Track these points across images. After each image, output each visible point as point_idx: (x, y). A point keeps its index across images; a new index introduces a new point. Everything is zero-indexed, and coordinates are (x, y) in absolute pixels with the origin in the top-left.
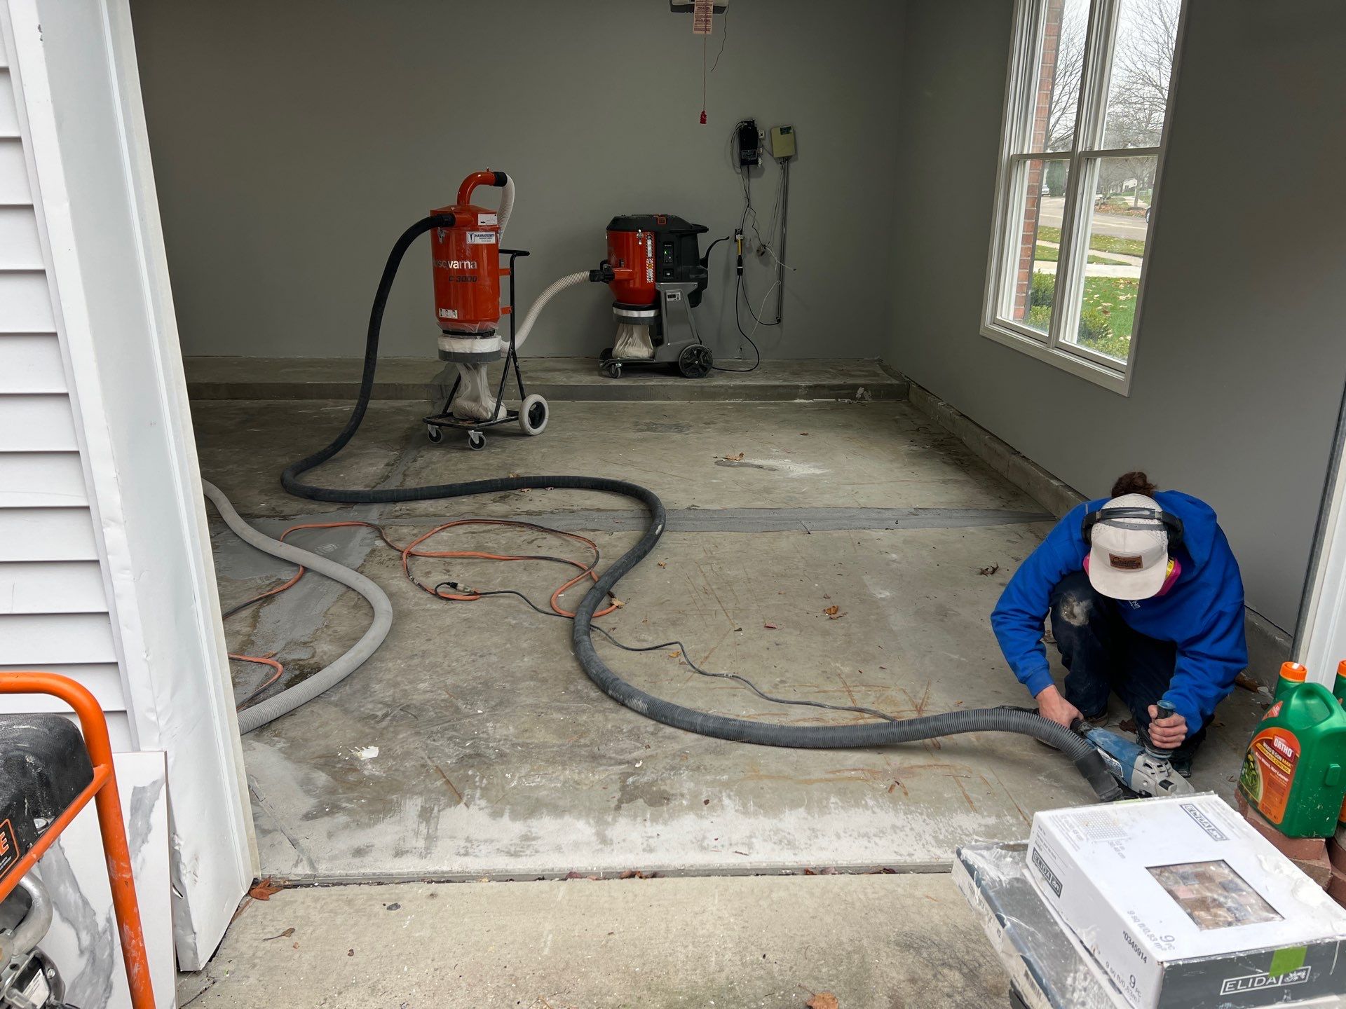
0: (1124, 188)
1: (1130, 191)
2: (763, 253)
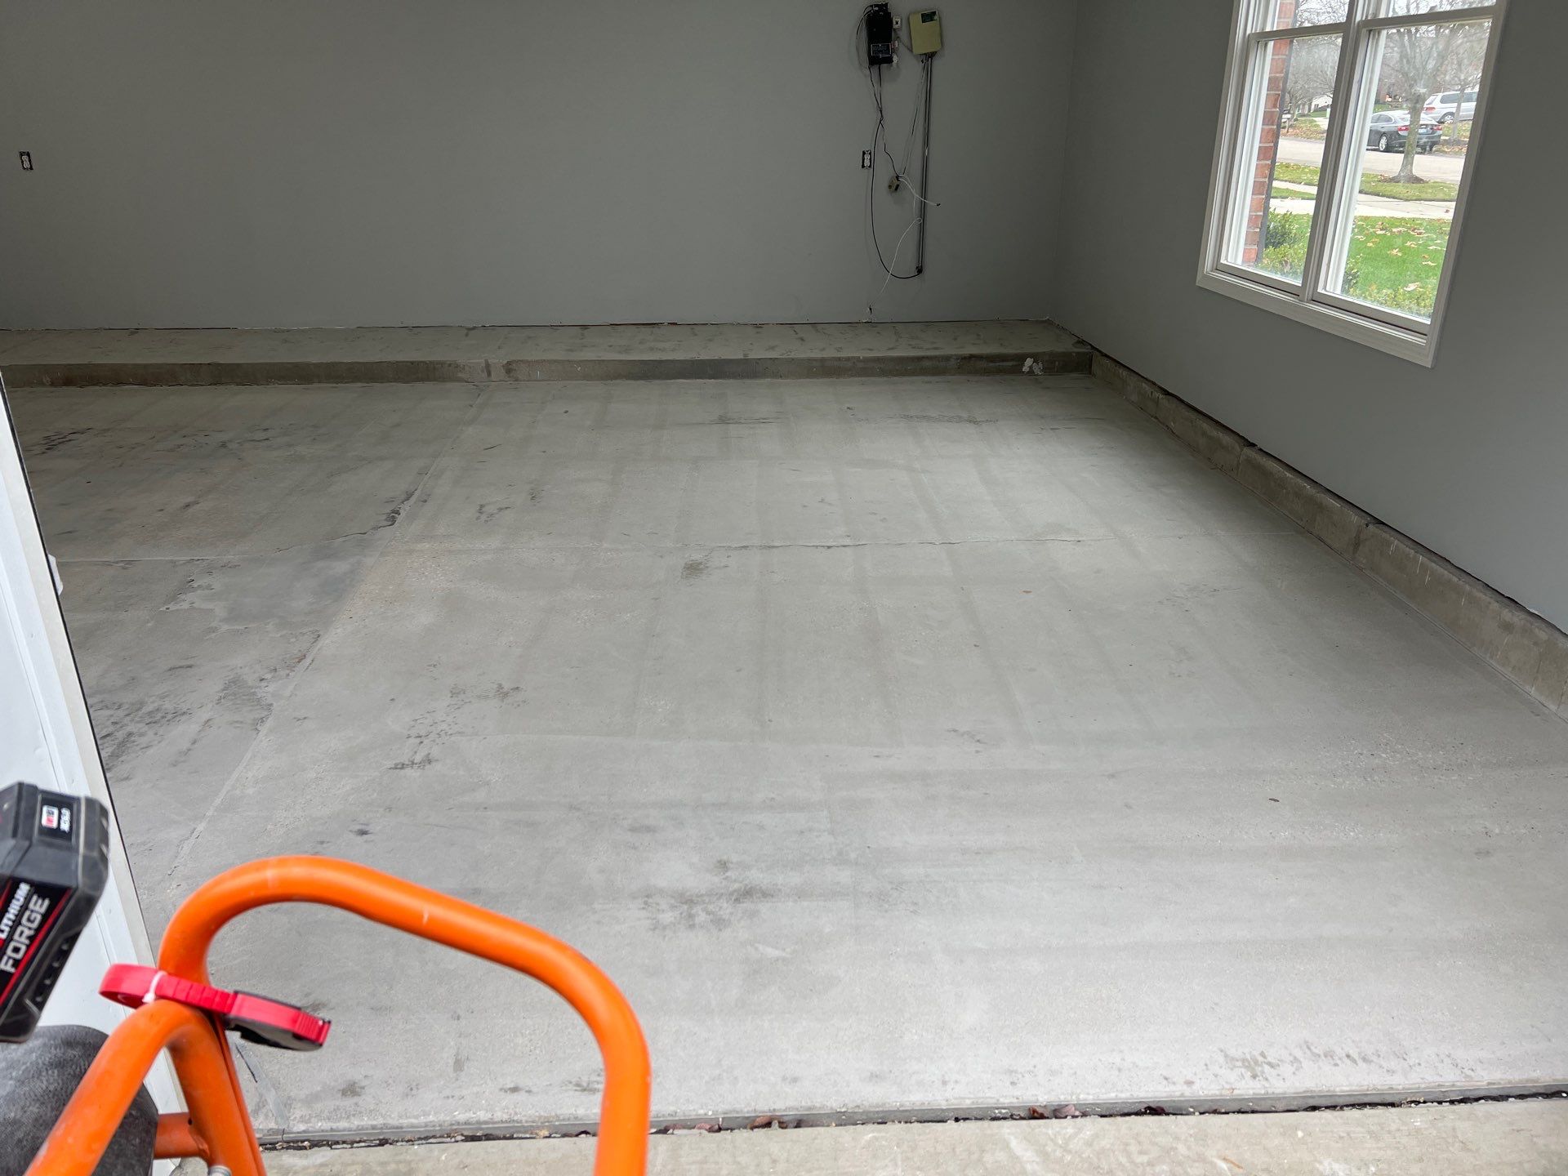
0: (1313, 107)
2: (898, 186)
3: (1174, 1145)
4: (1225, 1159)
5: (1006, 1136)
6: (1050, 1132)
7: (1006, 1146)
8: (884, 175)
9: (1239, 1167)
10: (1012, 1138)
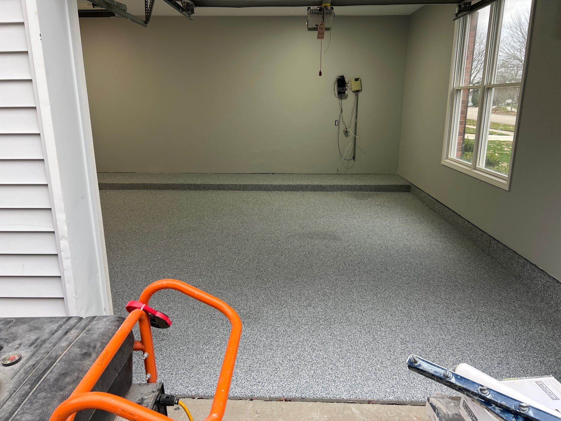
0: (506, 103)
1: (508, 104)
2: (346, 131)
3: (401, 412)
4: (416, 417)
5: (351, 407)
6: (365, 407)
7: (351, 410)
8: (342, 128)
9: (420, 419)
10: (353, 408)
